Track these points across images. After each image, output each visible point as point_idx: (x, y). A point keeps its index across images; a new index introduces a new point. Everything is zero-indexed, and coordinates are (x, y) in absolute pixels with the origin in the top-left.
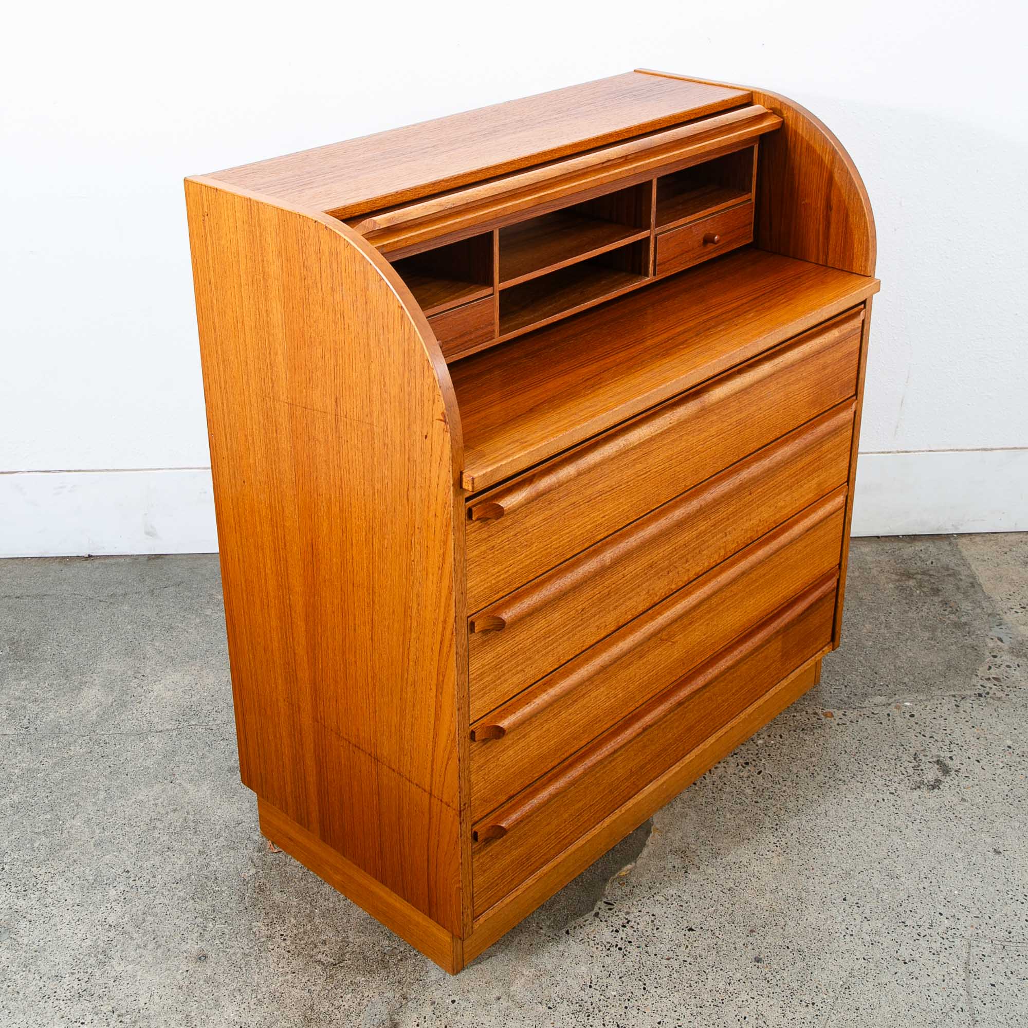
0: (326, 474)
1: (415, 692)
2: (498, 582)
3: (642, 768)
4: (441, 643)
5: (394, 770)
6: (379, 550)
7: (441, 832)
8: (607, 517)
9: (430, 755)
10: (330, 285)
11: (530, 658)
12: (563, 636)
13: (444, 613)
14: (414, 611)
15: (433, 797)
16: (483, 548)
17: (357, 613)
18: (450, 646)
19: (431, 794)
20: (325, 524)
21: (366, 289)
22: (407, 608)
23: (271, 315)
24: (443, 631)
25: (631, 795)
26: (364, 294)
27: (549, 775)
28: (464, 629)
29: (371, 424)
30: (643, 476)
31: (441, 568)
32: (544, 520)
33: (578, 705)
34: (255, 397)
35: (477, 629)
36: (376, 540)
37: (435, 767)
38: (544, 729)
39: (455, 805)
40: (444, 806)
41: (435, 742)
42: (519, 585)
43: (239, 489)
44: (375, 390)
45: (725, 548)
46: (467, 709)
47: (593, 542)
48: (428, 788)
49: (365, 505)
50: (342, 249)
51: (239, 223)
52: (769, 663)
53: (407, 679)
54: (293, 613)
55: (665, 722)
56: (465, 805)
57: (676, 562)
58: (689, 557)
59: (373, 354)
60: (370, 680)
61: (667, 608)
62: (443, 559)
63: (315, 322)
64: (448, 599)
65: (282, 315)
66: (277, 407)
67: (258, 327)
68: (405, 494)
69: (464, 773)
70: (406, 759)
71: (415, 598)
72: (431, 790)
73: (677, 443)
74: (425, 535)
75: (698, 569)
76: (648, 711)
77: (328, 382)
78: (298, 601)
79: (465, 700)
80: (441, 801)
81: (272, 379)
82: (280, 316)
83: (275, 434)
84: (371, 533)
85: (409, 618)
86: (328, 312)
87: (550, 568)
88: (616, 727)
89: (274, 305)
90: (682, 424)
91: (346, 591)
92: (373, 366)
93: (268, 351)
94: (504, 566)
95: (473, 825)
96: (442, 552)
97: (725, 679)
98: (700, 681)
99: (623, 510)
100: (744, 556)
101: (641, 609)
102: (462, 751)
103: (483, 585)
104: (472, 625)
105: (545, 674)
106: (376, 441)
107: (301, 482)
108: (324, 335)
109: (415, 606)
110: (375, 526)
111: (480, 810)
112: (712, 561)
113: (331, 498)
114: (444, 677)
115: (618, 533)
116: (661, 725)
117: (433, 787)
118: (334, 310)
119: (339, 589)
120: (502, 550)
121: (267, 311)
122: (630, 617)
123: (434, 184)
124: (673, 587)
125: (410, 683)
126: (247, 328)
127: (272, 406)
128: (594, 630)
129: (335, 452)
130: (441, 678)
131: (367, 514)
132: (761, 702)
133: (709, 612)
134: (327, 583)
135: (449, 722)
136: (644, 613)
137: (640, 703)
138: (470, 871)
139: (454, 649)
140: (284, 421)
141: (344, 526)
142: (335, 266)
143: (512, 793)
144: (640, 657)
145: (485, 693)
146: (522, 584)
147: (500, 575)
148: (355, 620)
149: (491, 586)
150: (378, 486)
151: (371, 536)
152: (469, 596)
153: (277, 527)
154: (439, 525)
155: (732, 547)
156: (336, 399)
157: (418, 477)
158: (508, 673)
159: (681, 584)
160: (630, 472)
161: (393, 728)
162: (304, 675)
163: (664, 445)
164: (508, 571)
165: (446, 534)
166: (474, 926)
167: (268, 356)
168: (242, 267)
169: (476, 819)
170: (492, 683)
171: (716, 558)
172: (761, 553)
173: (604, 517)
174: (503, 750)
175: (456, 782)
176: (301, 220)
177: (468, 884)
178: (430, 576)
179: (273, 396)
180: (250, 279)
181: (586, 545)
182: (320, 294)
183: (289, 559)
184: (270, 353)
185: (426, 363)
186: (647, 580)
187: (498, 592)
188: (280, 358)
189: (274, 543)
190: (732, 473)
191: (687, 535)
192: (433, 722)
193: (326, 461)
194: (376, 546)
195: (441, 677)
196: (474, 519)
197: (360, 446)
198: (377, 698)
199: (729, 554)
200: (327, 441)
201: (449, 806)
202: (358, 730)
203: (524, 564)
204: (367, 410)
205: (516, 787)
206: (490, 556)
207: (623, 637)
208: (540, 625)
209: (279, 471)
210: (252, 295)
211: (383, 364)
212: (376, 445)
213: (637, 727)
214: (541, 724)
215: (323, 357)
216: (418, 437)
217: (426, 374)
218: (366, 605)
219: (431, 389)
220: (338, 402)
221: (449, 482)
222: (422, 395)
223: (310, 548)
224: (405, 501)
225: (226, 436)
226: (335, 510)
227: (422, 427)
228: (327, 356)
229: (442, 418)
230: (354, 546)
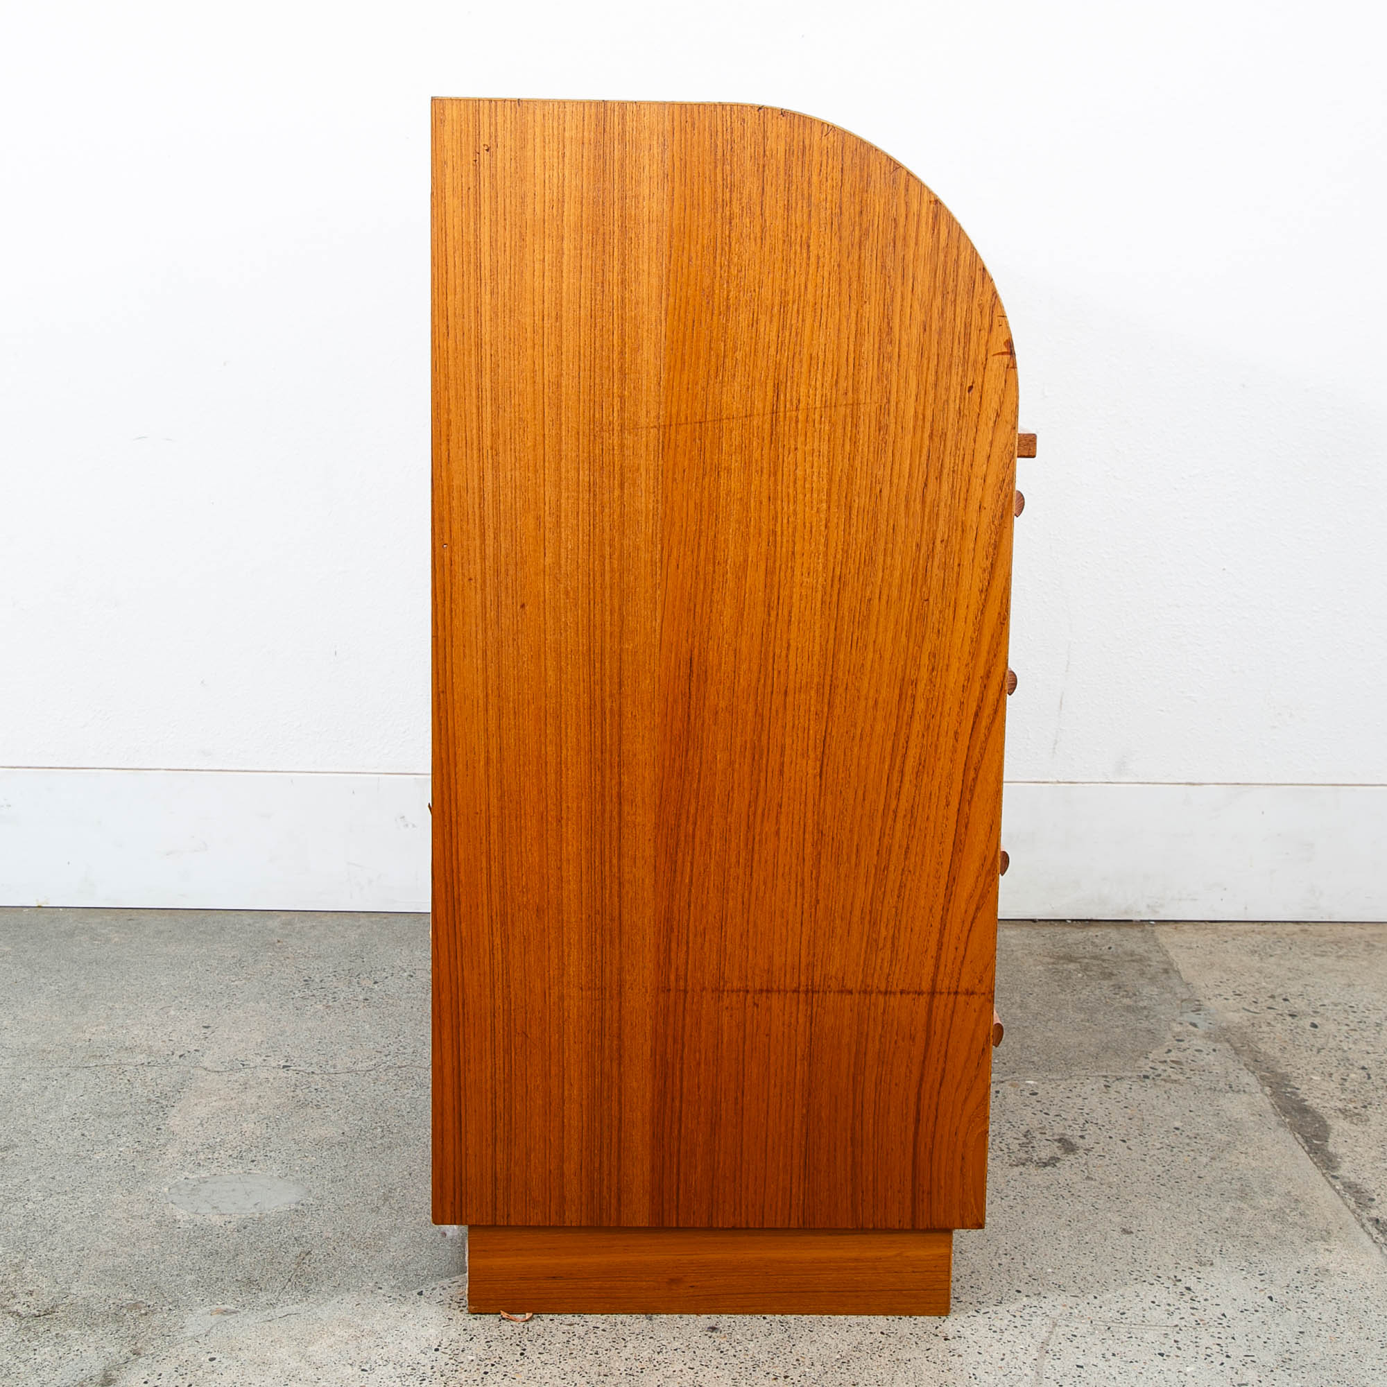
4: (976, 715)
7: (951, 1050)
9: (937, 922)
13: (987, 661)
18: (995, 712)
19: (933, 993)
21: (863, 191)
24: (981, 692)
26: (857, 200)
31: (985, 590)
37: (945, 940)
40: (962, 999)
43: (505, 625)
50: (817, 139)
62: (991, 573)
63: (740, 271)
64: (996, 636)
66: (629, 442)
70: (880, 954)
72: (934, 984)
74: (956, 547)
77: (761, 364)
80: (955, 993)
89: (643, 266)
91: (766, 713)
96: (989, 562)
106: (861, 428)
108: (760, 287)
114: (977, 770)
117: (940, 977)
127: (617, 443)
130: (971, 776)
142: (796, 170)
156: (777, 384)
165: (1001, 528)
167: (616, 358)
178: (962, 612)
179: (622, 425)
192: (947, 861)
195: (972, 772)
197: (824, 447)
200: (747, 465)
201: (973, 993)
204: (845, 384)
212: (861, 436)
216: (955, 391)
217: (978, 288)
218: (813, 717)
219: (987, 311)
220: (782, 388)
221: (1012, 444)
222: (967, 325)
223: (684, 670)
224: (918, 506)
225: (483, 535)
226: (755, 578)
227: (965, 375)
228: (763, 319)
229: (1005, 350)
230: (794, 627)
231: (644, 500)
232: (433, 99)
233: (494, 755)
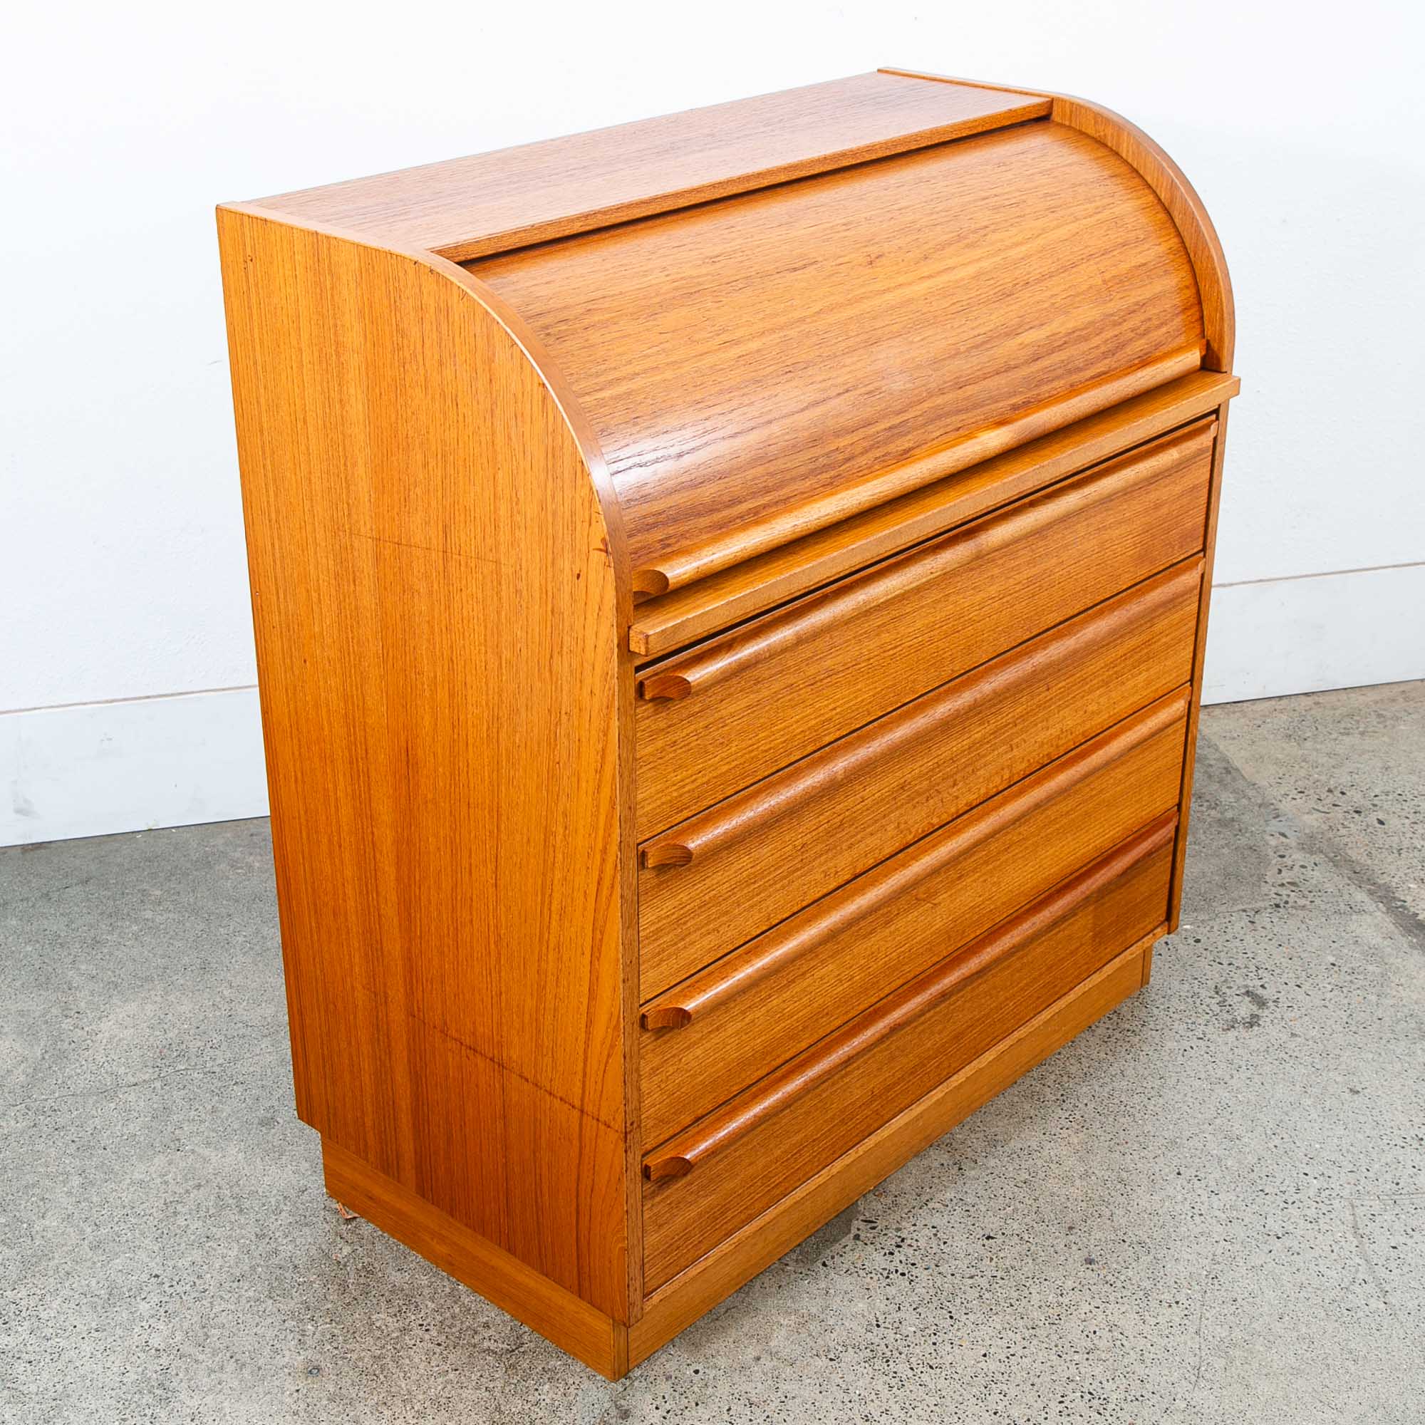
0: (428, 641)
1: (560, 959)
2: (681, 796)
3: (888, 1089)
4: (599, 883)
5: (527, 1080)
6: (506, 750)
7: (596, 1168)
8: (838, 710)
9: (581, 1052)
10: (437, 357)
11: (726, 913)
12: (775, 883)
13: (604, 837)
14: (559, 838)
15: (585, 1116)
16: (660, 744)
17: (473, 848)
18: (613, 887)
19: (582, 1111)
20: (427, 718)
21: (491, 360)
22: (548, 833)
23: (348, 408)
24: (602, 864)
25: (872, 1129)
26: (487, 368)
27: (754, 1089)
28: (633, 863)
29: (497, 562)
30: (891, 652)
31: (600, 771)
32: (749, 707)
33: (796, 988)
34: (322, 532)
35: (651, 863)
36: (503, 735)
37: (588, 1070)
38: (747, 1020)
39: (618, 1124)
40: (602, 1127)
41: (588, 1033)
42: (712, 802)
43: (297, 672)
44: (503, 511)
45: (1010, 767)
46: (636, 980)
47: (818, 745)
48: (577, 1103)
49: (487, 684)
50: (456, 301)
51: (300, 270)
52: (1073, 947)
53: (547, 942)
54: (378, 856)
55: (923, 1023)
56: (632, 1124)
57: (938, 784)
58: (958, 777)
59: (500, 458)
60: (493, 946)
61: (925, 851)
62: (603, 757)
63: (413, 413)
64: (610, 817)
65: (364, 406)
66: (356, 545)
67: (328, 425)
68: (547, 663)
69: (631, 1078)
70: (545, 1061)
71: (560, 819)
72: (582, 1105)
73: (940, 606)
74: (576, 723)
75: (972, 798)
76: (896, 1005)
77: (433, 503)
78: (386, 836)
79: (633, 967)
80: (598, 1120)
81: (348, 504)
82: (360, 407)
83: (352, 586)
84: (495, 725)
85: (551, 850)
86: (433, 398)
87: (755, 780)
88: (851, 1024)
89: (352, 391)
90: (947, 576)
91: (457, 816)
92: (500, 474)
93: (342, 462)
94: (690, 772)
95: (643, 1156)
96: (600, 746)
97: (1009, 967)
98: (973, 964)
99: (862, 701)
100: (1038, 782)
101: (888, 851)
102: (628, 1043)
103: (660, 798)
104: (642, 857)
105: (749, 938)
106: (504, 587)
107: (391, 654)
108: (428, 432)
109: (561, 830)
110: (501, 714)
111: (653, 1135)
112: (991, 785)
113: (436, 677)
114: (602, 933)
115: (855, 734)
116: (916, 1027)
117: (586, 1100)
118: (443, 395)
119: (447, 814)
120: (687, 748)
121: (341, 401)
122: (871, 862)
123: (586, 216)
124: (935, 821)
125: (552, 946)
126: (311, 429)
127: (348, 544)
128: (819, 876)
129: (443, 608)
130: (598, 936)
131: (491, 697)
132: (1062, 1004)
133: (986, 863)
134: (430, 805)
135: (611, 1000)
136: (892, 856)
137: (887, 991)
138: (640, 1225)
139: (618, 890)
140: (365, 565)
141: (456, 718)
142: (444, 327)
143: (700, 1112)
144: (887, 923)
145: (662, 960)
146: (717, 800)
147: (684, 787)
148: (470, 857)
149: (671, 801)
150: (506, 654)
151: (495, 730)
152: (639, 813)
153: (354, 727)
154: (596, 707)
155: (1021, 767)
156: (445, 527)
157: (565, 638)
158: (695, 931)
159: (946, 818)
160: (873, 644)
161: (527, 1016)
162: (394, 947)
163: (923, 607)
164: (695, 780)
165: (608, 718)
166: (645, 1307)
167: (342, 468)
168: (305, 336)
169: (648, 1147)
170: (672, 945)
171: (997, 783)
172: (1062, 779)
173: (835, 709)
174: (688, 1048)
175: (620, 1090)
176: (394, 262)
177: (636, 1242)
178: (584, 785)
179: (350, 529)
180: (316, 354)
181: (810, 749)
182: (421, 368)
183: (373, 774)
184: (345, 464)
185: (579, 465)
186: (897, 809)
187: (682, 811)
188: (361, 470)
189: (350, 751)
190: (1020, 656)
191: (955, 745)
192: (585, 1002)
193: (428, 622)
194: (503, 746)
195: (598, 932)
196: (647, 697)
197: (480, 596)
198: (503, 974)
199: (1016, 779)
200: (430, 593)
201: (609, 1127)
202: (474, 1023)
203: (719, 772)
204: (490, 541)
205: (706, 1104)
206: (671, 755)
207: (861, 890)
208: (741, 864)
209: (358, 642)
210: (318, 378)
211: (515, 472)
212: (503, 594)
213: (881, 1026)
214: (743, 1012)
215: (426, 465)
216: (567, 576)
217: (579, 482)
218: (488, 834)
219: (587, 504)
220: (448, 531)
221: (612, 641)
222: (573, 514)
223: (404, 755)
224: (547, 674)
225: (278, 593)
226: (442, 695)
227: (573, 562)
228: (432, 463)
229: (602, 547)
230: (470, 747)
231: (368, 601)
232: (218, 209)
233: (299, 775)
